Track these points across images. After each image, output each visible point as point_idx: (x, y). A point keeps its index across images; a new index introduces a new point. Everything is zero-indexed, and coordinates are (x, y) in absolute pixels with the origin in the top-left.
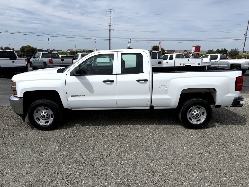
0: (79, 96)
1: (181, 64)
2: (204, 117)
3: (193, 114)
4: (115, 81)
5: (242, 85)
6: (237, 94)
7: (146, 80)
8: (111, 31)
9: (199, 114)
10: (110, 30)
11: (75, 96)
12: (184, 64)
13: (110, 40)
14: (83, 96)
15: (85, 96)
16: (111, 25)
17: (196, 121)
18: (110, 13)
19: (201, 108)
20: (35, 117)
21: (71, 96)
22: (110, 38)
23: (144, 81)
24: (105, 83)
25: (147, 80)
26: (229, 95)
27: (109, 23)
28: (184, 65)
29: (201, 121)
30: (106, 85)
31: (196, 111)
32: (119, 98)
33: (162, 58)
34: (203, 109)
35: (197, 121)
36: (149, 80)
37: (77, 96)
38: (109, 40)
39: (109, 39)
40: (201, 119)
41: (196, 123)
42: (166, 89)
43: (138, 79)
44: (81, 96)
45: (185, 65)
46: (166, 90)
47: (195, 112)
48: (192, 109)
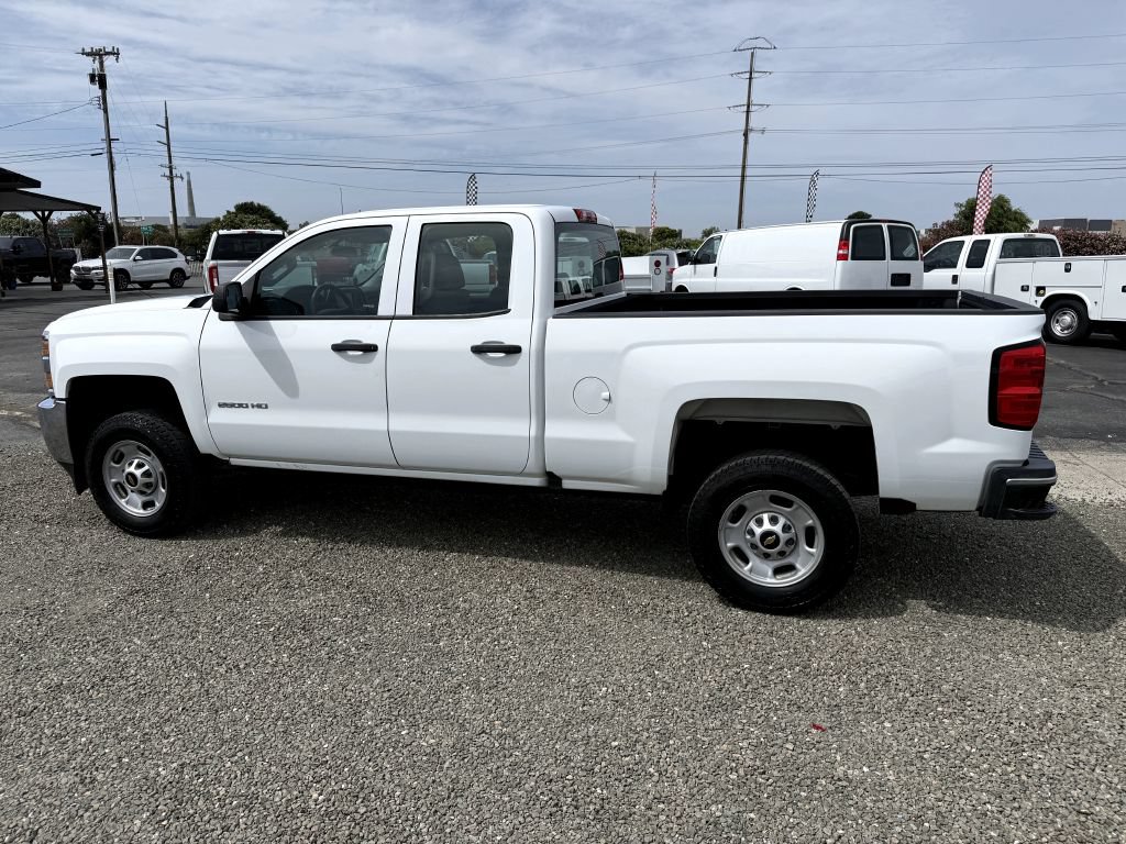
0: (247, 407)
1: (1025, 289)
2: (812, 554)
3: (752, 533)
4: (381, 348)
5: (1040, 395)
6: (1009, 445)
7: (514, 350)
8: (751, 135)
9: (778, 537)
10: (746, 135)
11: (232, 405)
12: (1043, 288)
13: (743, 176)
14: (259, 406)
15: (266, 407)
16: (752, 108)
17: (770, 572)
18: (752, 54)
19: (795, 506)
20: (111, 478)
21: (220, 405)
22: (744, 167)
23: (502, 355)
24: (343, 353)
25: (516, 350)
26: (954, 446)
27: (745, 102)
28: (1042, 292)
29: (800, 574)
30: (347, 362)
31: (766, 517)
32: (402, 423)
33: (915, 258)
34: (806, 512)
35: (778, 571)
36: (525, 349)
37: (240, 406)
38: (740, 179)
39: (739, 172)
40: (798, 566)
41: (769, 580)
42: (606, 395)
43: (479, 342)
44: (253, 406)
45: (1047, 295)
46: (606, 400)
47: (760, 522)
48: (747, 503)
